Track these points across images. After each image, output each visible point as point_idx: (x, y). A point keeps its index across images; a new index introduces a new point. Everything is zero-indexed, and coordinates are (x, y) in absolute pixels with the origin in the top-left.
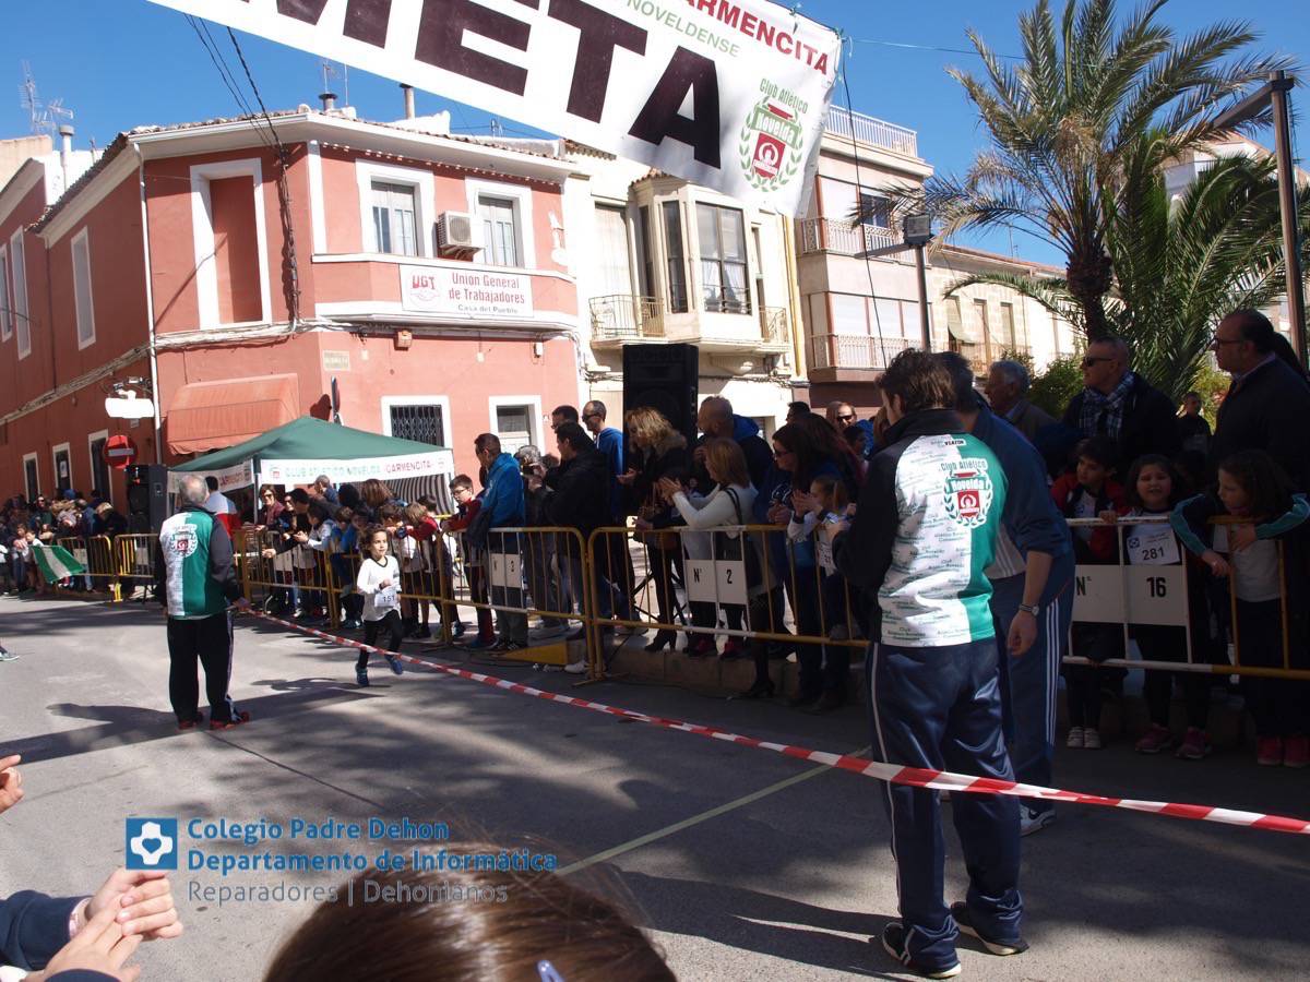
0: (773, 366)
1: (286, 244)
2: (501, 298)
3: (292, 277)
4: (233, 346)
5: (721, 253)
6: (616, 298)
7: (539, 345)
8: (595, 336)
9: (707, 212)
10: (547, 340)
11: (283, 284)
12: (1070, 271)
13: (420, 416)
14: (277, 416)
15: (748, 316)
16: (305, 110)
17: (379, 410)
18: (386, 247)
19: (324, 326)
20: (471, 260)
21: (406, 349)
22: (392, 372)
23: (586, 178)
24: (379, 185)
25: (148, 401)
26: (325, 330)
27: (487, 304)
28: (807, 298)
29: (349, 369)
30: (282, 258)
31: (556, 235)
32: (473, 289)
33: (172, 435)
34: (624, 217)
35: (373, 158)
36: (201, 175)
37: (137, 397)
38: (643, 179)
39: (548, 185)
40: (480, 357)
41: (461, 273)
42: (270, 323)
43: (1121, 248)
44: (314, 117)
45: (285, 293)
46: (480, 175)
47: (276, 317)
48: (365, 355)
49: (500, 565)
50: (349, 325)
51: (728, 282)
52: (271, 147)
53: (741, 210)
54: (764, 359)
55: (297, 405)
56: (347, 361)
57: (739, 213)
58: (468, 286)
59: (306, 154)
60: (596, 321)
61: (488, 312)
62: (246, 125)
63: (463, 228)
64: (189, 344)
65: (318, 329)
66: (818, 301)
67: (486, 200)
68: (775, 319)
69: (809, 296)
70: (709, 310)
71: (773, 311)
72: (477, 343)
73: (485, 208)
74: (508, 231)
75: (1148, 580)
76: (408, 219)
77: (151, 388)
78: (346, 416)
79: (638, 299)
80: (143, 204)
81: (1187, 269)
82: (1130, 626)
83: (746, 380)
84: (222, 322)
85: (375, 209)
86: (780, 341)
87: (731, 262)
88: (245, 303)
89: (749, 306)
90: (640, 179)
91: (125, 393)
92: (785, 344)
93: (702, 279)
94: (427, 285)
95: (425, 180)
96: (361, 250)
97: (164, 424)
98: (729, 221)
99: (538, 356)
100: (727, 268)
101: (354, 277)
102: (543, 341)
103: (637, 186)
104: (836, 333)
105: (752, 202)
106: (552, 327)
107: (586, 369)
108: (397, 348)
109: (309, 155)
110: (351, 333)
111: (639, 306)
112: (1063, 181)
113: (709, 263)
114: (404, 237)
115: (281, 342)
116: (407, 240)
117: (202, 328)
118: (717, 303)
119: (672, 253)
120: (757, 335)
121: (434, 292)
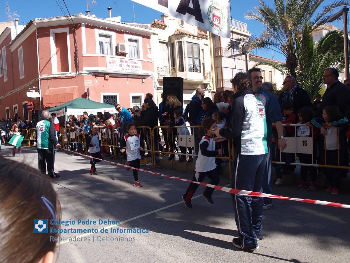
0: (207, 87)
1: (75, 51)
2: (133, 67)
3: (77, 60)
4: (61, 78)
5: (193, 56)
6: (164, 67)
7: (144, 80)
8: (159, 77)
9: (190, 45)
11: (74, 62)
12: (287, 62)
13: (111, 98)
14: (72, 97)
15: (200, 73)
16: (81, 14)
17: (100, 97)
18: (103, 53)
19: (85, 73)
20: (125, 56)
21: (107, 80)
22: (104, 86)
23: (157, 34)
24: (101, 35)
25: (38, 93)
26: (86, 74)
27: (129, 68)
28: (216, 68)
29: (92, 85)
30: (74, 55)
31: (148, 50)
32: (126, 64)
33: (44, 102)
34: (167, 45)
35: (99, 28)
36: (53, 32)
37: (35, 92)
38: (172, 35)
39: (147, 36)
40: (128, 83)
41: (123, 60)
42: (71, 72)
43: (301, 56)
44: (83, 16)
45: (75, 64)
46: (128, 33)
47: (73, 70)
48: (96, 81)
50: (92, 73)
51: (195, 63)
52: (71, 24)
53: (199, 44)
54: (204, 85)
55: (78, 95)
56: (92, 83)
57: (198, 45)
58: (124, 63)
59: (81, 26)
60: (159, 74)
61: (130, 70)
62: (65, 18)
63: (123, 47)
64: (49, 78)
65: (84, 74)
66: (219, 69)
67: (130, 40)
68: (207, 74)
70: (190, 71)
71: (207, 72)
72: (127, 79)
73: (130, 42)
74: (136, 49)
75: (302, 141)
76: (109, 45)
77: (39, 89)
78: (91, 98)
79: (171, 68)
80: (37, 39)
81: (319, 62)
82: (297, 154)
84: (58, 71)
85: (100, 42)
87: (196, 58)
88: (64, 67)
89: (200, 70)
91: (32, 91)
92: (210, 81)
93: (188, 63)
94: (113, 63)
95: (113, 34)
96: (95, 53)
97: (42, 99)
98: (195, 47)
99: (143, 83)
100: (195, 60)
101: (94, 60)
102: (145, 78)
103: (171, 37)
104: (224, 78)
105: (202, 42)
106: (147, 75)
107: (156, 86)
108: (105, 80)
109: (82, 27)
110: (93, 75)
111: (171, 70)
112: (285, 37)
113: (190, 58)
114: (107, 50)
115: (74, 78)
116: (108, 51)
117: (53, 74)
118: (192, 69)
119: (180, 55)
120: (202, 78)
121: (115, 65)
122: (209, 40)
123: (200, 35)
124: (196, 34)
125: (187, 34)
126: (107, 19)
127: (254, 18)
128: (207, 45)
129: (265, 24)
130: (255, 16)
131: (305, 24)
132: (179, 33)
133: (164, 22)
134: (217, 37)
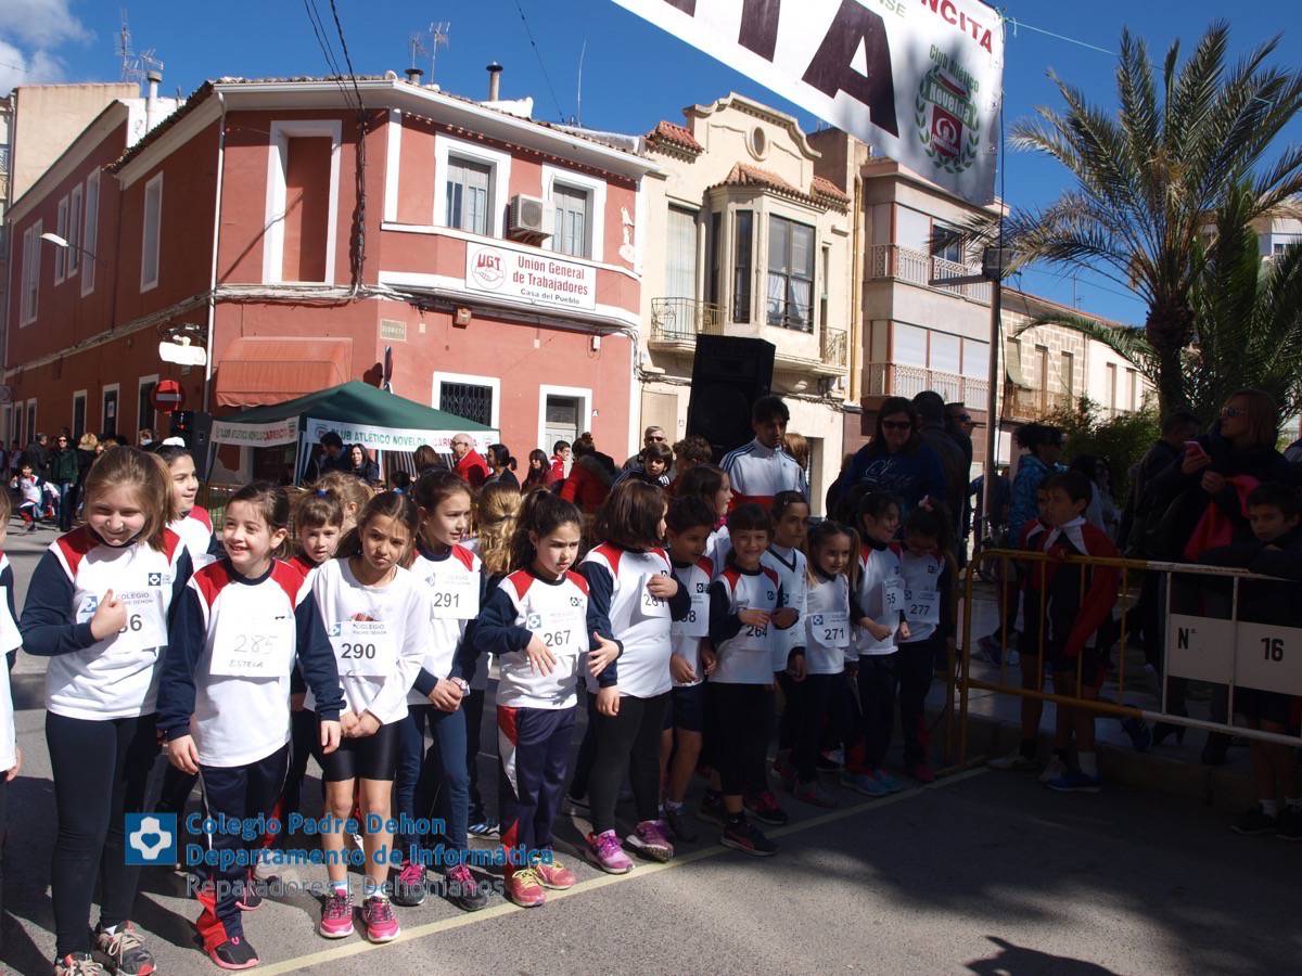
0: (828, 388)
1: (357, 208)
2: (565, 287)
3: (359, 241)
4: (293, 303)
5: (789, 269)
6: (679, 301)
7: (597, 339)
8: (654, 336)
9: (781, 226)
10: (607, 335)
11: (349, 247)
12: (1150, 321)
13: (470, 395)
14: (328, 378)
15: (810, 335)
16: (392, 77)
17: (430, 385)
18: (456, 224)
19: (385, 294)
20: (538, 245)
21: (463, 327)
22: (447, 348)
23: (663, 177)
24: (456, 160)
25: (203, 349)
26: (385, 298)
27: (549, 291)
28: (869, 324)
29: (405, 340)
30: (352, 222)
31: (626, 231)
32: (538, 274)
33: (221, 386)
34: (696, 221)
35: (454, 134)
36: (281, 131)
37: (191, 344)
38: (719, 185)
39: (623, 180)
40: (537, 344)
41: (527, 257)
42: (331, 286)
43: (1206, 303)
44: (400, 85)
45: (351, 256)
46: (558, 163)
47: (339, 279)
48: (422, 328)
50: (411, 296)
51: (793, 296)
52: (353, 110)
53: (814, 228)
54: (820, 380)
55: (349, 371)
56: (404, 332)
57: (811, 230)
58: (531, 271)
59: (388, 121)
60: (656, 322)
61: (549, 300)
62: (333, 86)
63: (534, 212)
64: (249, 297)
65: (379, 297)
66: (880, 327)
67: (560, 188)
68: (835, 341)
69: (871, 322)
70: (771, 324)
71: (835, 332)
72: (535, 329)
73: (560, 196)
74: (579, 221)
75: (1263, 640)
76: (481, 197)
77: (206, 337)
78: (396, 386)
79: (701, 305)
80: (221, 152)
82: (1236, 689)
83: (799, 398)
84: (284, 279)
85: (450, 184)
86: (837, 364)
87: (798, 278)
88: (311, 265)
89: (811, 324)
90: (716, 185)
91: (180, 339)
92: (843, 367)
93: (767, 291)
94: (492, 265)
95: (503, 161)
96: (430, 222)
97: (215, 376)
98: (800, 237)
99: (595, 350)
100: (793, 284)
101: (421, 249)
102: (601, 335)
103: (712, 192)
104: (894, 362)
105: (825, 222)
106: (613, 322)
107: (641, 368)
108: (455, 325)
109: (391, 123)
110: (412, 304)
111: (701, 311)
112: (1153, 228)
113: (776, 277)
114: (475, 215)
115: (340, 305)
116: (478, 219)
117: (263, 283)
118: (780, 318)
119: (740, 263)
120: (816, 355)
121: (499, 273)
122: (850, 215)
123: (820, 192)
124: (806, 190)
125: (772, 187)
126: (484, 103)
127: (1042, 147)
128: (845, 234)
129: (1079, 173)
130: (1043, 142)
131: (1231, 188)
132: (744, 179)
133: (692, 133)
134: (883, 209)
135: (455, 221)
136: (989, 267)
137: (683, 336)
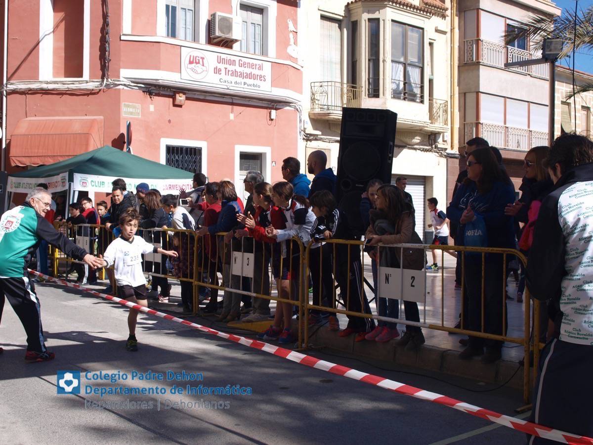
0: (435, 141)
1: (103, 25)
2: (250, 76)
3: (105, 48)
4: (61, 93)
5: (406, 58)
6: (329, 83)
7: (273, 112)
8: (313, 109)
9: (399, 29)
10: (281, 109)
11: (99, 53)
13: (187, 154)
14: (87, 145)
15: (422, 104)
17: (158, 148)
19: (125, 85)
20: (231, 47)
21: (180, 106)
22: (170, 121)
26: (125, 88)
27: (239, 80)
28: (463, 95)
29: (140, 117)
30: (100, 35)
31: (291, 35)
32: (231, 68)
33: (13, 152)
34: (340, 27)
38: (356, 2)
39: (289, 0)
40: (232, 116)
41: (223, 56)
42: (88, 80)
45: (100, 59)
47: (92, 75)
48: (152, 108)
49: (239, 260)
50: (143, 86)
51: (409, 78)
53: (423, 29)
54: (429, 136)
56: (139, 111)
57: (421, 30)
58: (227, 66)
60: (314, 99)
61: (239, 86)
63: (227, 25)
64: (30, 90)
65: (121, 87)
66: (471, 98)
68: (439, 108)
69: (465, 94)
70: (394, 97)
71: (439, 102)
72: (230, 107)
73: (244, 13)
74: (258, 30)
76: (190, 15)
78: (135, 149)
79: (345, 86)
83: (415, 149)
84: (56, 74)
85: (167, 7)
86: (441, 124)
87: (413, 65)
88: (73, 67)
89: (422, 97)
90: (353, 1)
92: (445, 126)
93: (391, 75)
94: (199, 63)
96: (154, 34)
97: (8, 145)
98: (413, 36)
99: (272, 120)
100: (409, 69)
101: (149, 53)
102: (276, 109)
103: (351, 6)
104: (481, 122)
105: (430, 24)
106: (284, 100)
107: (304, 132)
108: (175, 105)
110: (144, 92)
111: (345, 90)
113: (397, 65)
114: (186, 28)
115: (94, 94)
116: (188, 30)
117: (40, 80)
118: (401, 93)
119: (371, 55)
120: (426, 118)
121: (204, 68)
122: (448, 19)
123: (426, 4)
124: (417, 3)
125: (393, 2)
128: (444, 33)
134: (471, 15)
135: (172, 32)
136: (547, 53)
137: (333, 108)
